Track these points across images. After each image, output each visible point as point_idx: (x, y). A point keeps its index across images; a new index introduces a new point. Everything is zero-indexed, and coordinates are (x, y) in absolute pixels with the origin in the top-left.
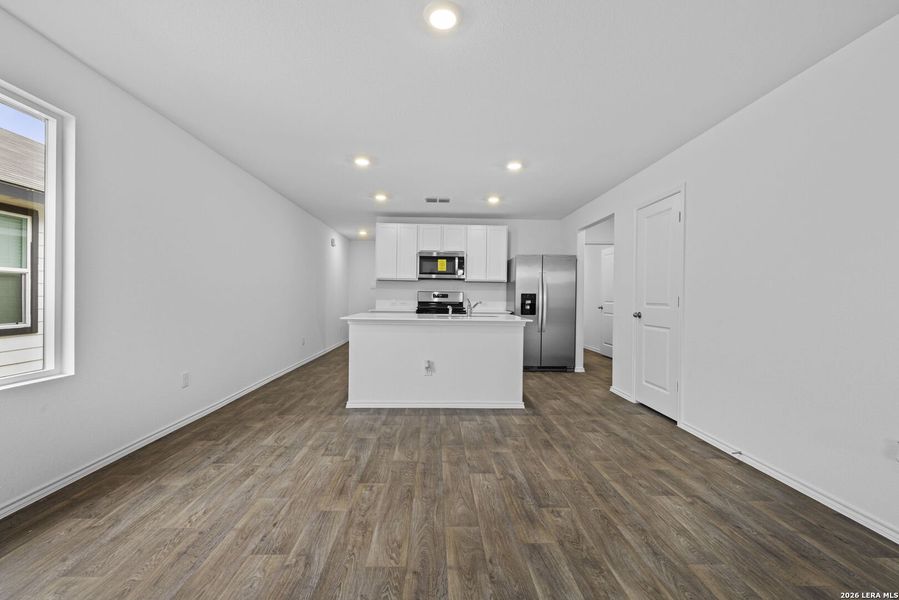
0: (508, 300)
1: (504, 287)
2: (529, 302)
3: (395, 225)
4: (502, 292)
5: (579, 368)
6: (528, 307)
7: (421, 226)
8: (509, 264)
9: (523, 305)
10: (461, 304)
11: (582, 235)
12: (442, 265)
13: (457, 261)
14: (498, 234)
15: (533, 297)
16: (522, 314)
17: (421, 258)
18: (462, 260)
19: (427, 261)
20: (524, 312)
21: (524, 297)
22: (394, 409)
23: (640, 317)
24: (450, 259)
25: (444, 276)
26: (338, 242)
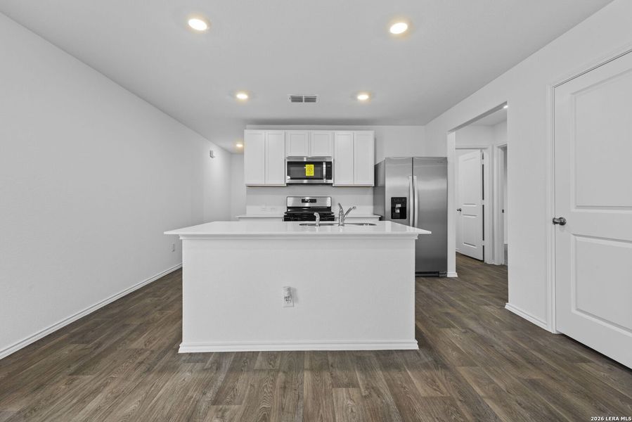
0: (374, 204)
1: (371, 191)
2: (399, 206)
3: (263, 132)
4: (369, 197)
5: (452, 273)
6: (398, 211)
7: (289, 132)
8: (376, 168)
9: (393, 209)
10: (329, 209)
11: (452, 137)
12: (310, 170)
13: (324, 166)
14: (365, 138)
15: (403, 201)
16: (392, 218)
17: (290, 164)
18: (329, 164)
19: (295, 166)
20: (394, 216)
21: (394, 200)
22: (243, 353)
23: (562, 224)
24: (317, 164)
25: (314, 181)
26: (217, 154)
